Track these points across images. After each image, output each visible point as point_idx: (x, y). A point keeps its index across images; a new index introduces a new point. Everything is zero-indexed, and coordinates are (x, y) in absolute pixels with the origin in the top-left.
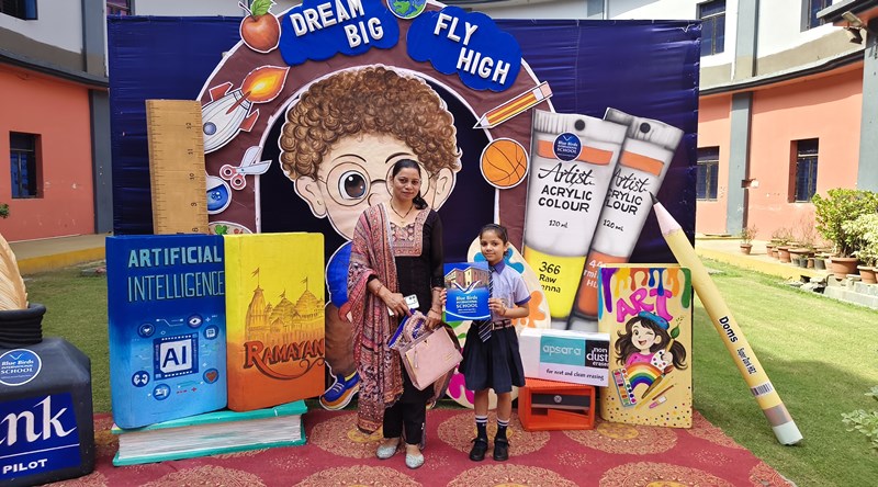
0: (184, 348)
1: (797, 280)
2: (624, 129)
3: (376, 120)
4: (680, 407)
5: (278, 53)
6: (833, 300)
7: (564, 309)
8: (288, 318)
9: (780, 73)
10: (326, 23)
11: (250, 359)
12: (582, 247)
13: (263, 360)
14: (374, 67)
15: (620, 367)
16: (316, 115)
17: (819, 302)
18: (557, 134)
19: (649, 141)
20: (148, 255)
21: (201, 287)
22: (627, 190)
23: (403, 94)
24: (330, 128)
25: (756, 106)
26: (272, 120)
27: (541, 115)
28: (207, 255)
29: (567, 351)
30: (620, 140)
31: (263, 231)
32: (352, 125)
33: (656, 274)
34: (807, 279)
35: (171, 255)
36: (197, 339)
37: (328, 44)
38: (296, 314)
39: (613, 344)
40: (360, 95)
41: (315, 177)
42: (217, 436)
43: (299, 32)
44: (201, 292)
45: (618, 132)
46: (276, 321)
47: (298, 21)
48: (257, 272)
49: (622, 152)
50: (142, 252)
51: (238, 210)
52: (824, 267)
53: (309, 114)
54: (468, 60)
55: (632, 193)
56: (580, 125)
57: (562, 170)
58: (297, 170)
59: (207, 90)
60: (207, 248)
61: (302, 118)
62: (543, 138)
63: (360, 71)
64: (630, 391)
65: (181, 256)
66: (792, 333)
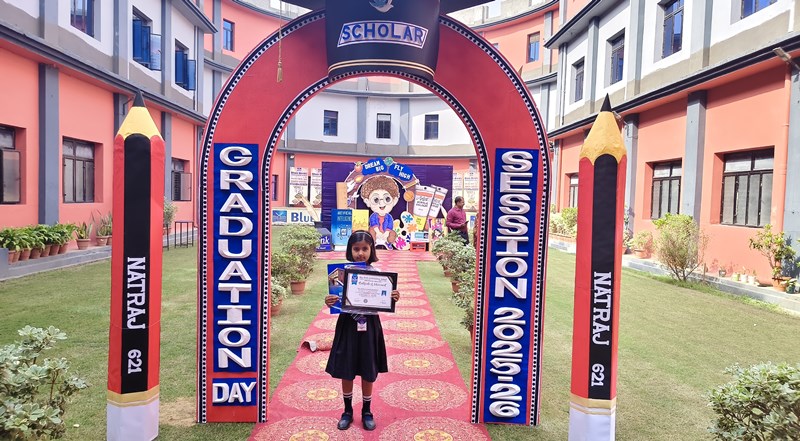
3: (382, 186)
10: (372, 167)
14: (381, 175)
18: (420, 190)
19: (440, 192)
23: (388, 181)
24: (372, 188)
27: (417, 186)
28: (349, 213)
32: (376, 187)
35: (341, 213)
36: (347, 228)
40: (378, 181)
41: (368, 198)
44: (348, 220)
45: (434, 190)
49: (435, 194)
51: (352, 205)
53: (368, 185)
55: (436, 204)
56: (426, 188)
57: (421, 198)
58: (364, 197)
59: (347, 180)
61: (366, 186)
62: (417, 191)
63: (378, 176)
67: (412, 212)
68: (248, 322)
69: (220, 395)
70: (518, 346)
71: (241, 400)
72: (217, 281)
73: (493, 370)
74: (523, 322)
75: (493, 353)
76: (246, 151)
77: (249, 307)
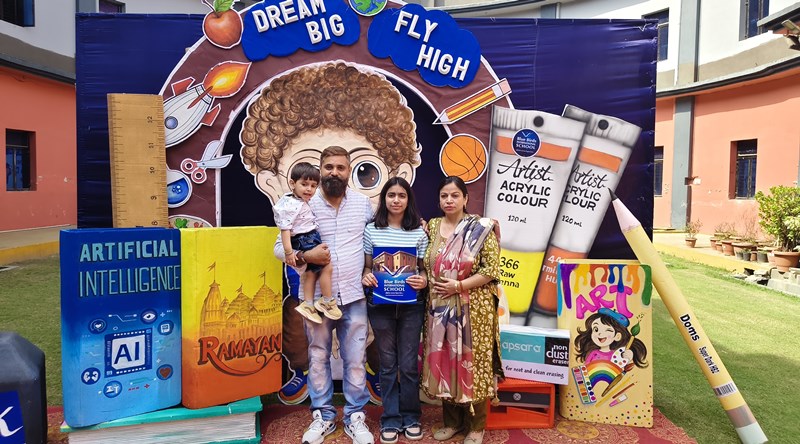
0: (137, 344)
1: (741, 272)
2: (581, 126)
3: (337, 115)
4: (641, 406)
5: (240, 48)
6: (778, 293)
7: (524, 304)
8: (245, 314)
9: (721, 79)
10: (288, 20)
11: (205, 354)
12: (542, 243)
13: (218, 356)
14: (335, 63)
15: (579, 364)
16: (277, 109)
17: (764, 295)
18: (515, 130)
19: (607, 138)
20: (101, 249)
21: (156, 281)
22: (585, 186)
23: (364, 90)
24: (290, 123)
25: (698, 109)
26: (233, 115)
27: (500, 111)
28: (163, 249)
29: (527, 348)
30: (579, 137)
31: (223, 225)
32: (312, 120)
33: (616, 270)
34: (751, 272)
35: (126, 249)
36: (151, 335)
37: (290, 41)
38: (253, 309)
39: (572, 342)
40: (320, 90)
41: (276, 171)
42: (169, 434)
43: (261, 28)
44: (156, 286)
45: (576, 129)
46: (233, 316)
47: (260, 17)
48: (213, 266)
49: (580, 148)
50: (94, 246)
51: (198, 204)
52: (766, 260)
53: (270, 109)
54: (427, 57)
55: (590, 190)
56: (539, 122)
57: (521, 166)
58: (258, 164)
59: (170, 84)
60: (163, 242)
61: (263, 113)
62: (502, 134)
63: (321, 67)
64: (590, 389)
65: (135, 251)
66: (743, 326)
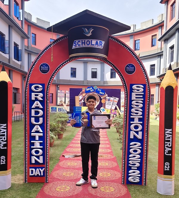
10: (89, 90)
18: (108, 99)
19: (116, 99)
26: (84, 98)
28: (80, 108)
45: (113, 99)
51: (81, 105)
55: (114, 104)
57: (108, 102)
59: (79, 95)
67: (105, 107)
68: (42, 147)
69: (32, 173)
70: (139, 156)
71: (40, 175)
72: (31, 133)
73: (129, 165)
74: (141, 147)
75: (130, 159)
76: (41, 86)
77: (42, 142)
